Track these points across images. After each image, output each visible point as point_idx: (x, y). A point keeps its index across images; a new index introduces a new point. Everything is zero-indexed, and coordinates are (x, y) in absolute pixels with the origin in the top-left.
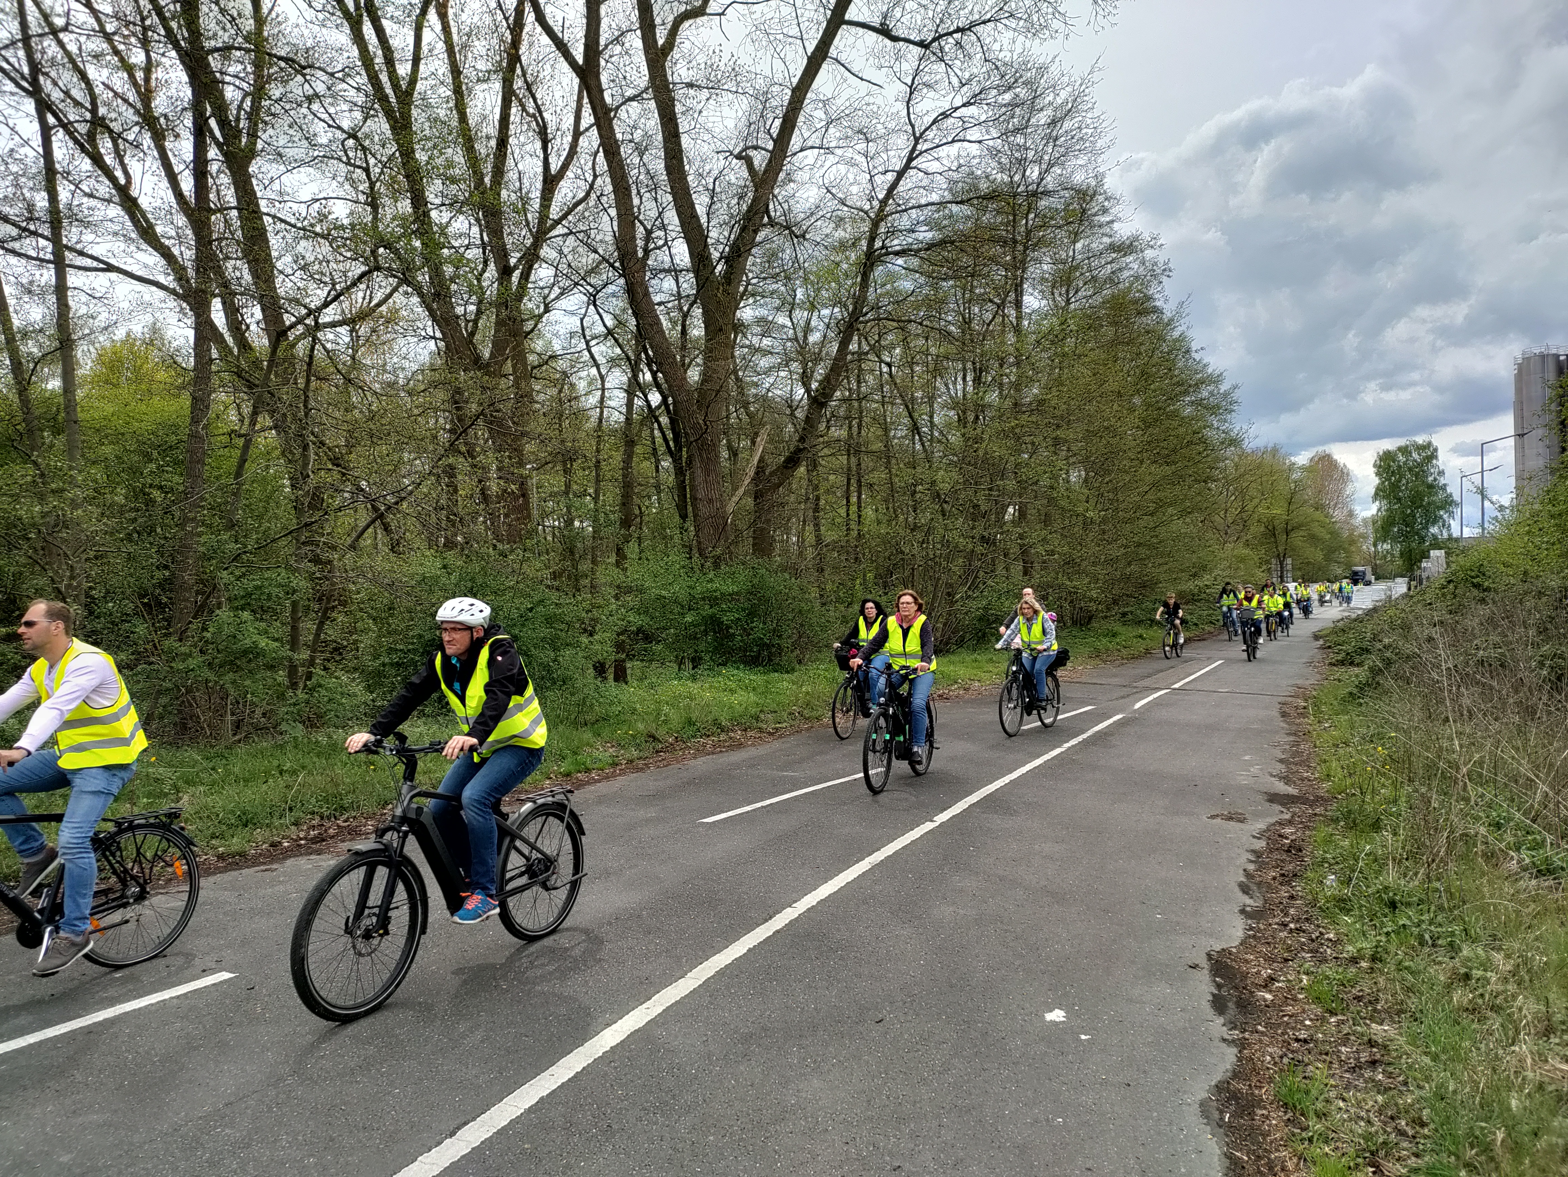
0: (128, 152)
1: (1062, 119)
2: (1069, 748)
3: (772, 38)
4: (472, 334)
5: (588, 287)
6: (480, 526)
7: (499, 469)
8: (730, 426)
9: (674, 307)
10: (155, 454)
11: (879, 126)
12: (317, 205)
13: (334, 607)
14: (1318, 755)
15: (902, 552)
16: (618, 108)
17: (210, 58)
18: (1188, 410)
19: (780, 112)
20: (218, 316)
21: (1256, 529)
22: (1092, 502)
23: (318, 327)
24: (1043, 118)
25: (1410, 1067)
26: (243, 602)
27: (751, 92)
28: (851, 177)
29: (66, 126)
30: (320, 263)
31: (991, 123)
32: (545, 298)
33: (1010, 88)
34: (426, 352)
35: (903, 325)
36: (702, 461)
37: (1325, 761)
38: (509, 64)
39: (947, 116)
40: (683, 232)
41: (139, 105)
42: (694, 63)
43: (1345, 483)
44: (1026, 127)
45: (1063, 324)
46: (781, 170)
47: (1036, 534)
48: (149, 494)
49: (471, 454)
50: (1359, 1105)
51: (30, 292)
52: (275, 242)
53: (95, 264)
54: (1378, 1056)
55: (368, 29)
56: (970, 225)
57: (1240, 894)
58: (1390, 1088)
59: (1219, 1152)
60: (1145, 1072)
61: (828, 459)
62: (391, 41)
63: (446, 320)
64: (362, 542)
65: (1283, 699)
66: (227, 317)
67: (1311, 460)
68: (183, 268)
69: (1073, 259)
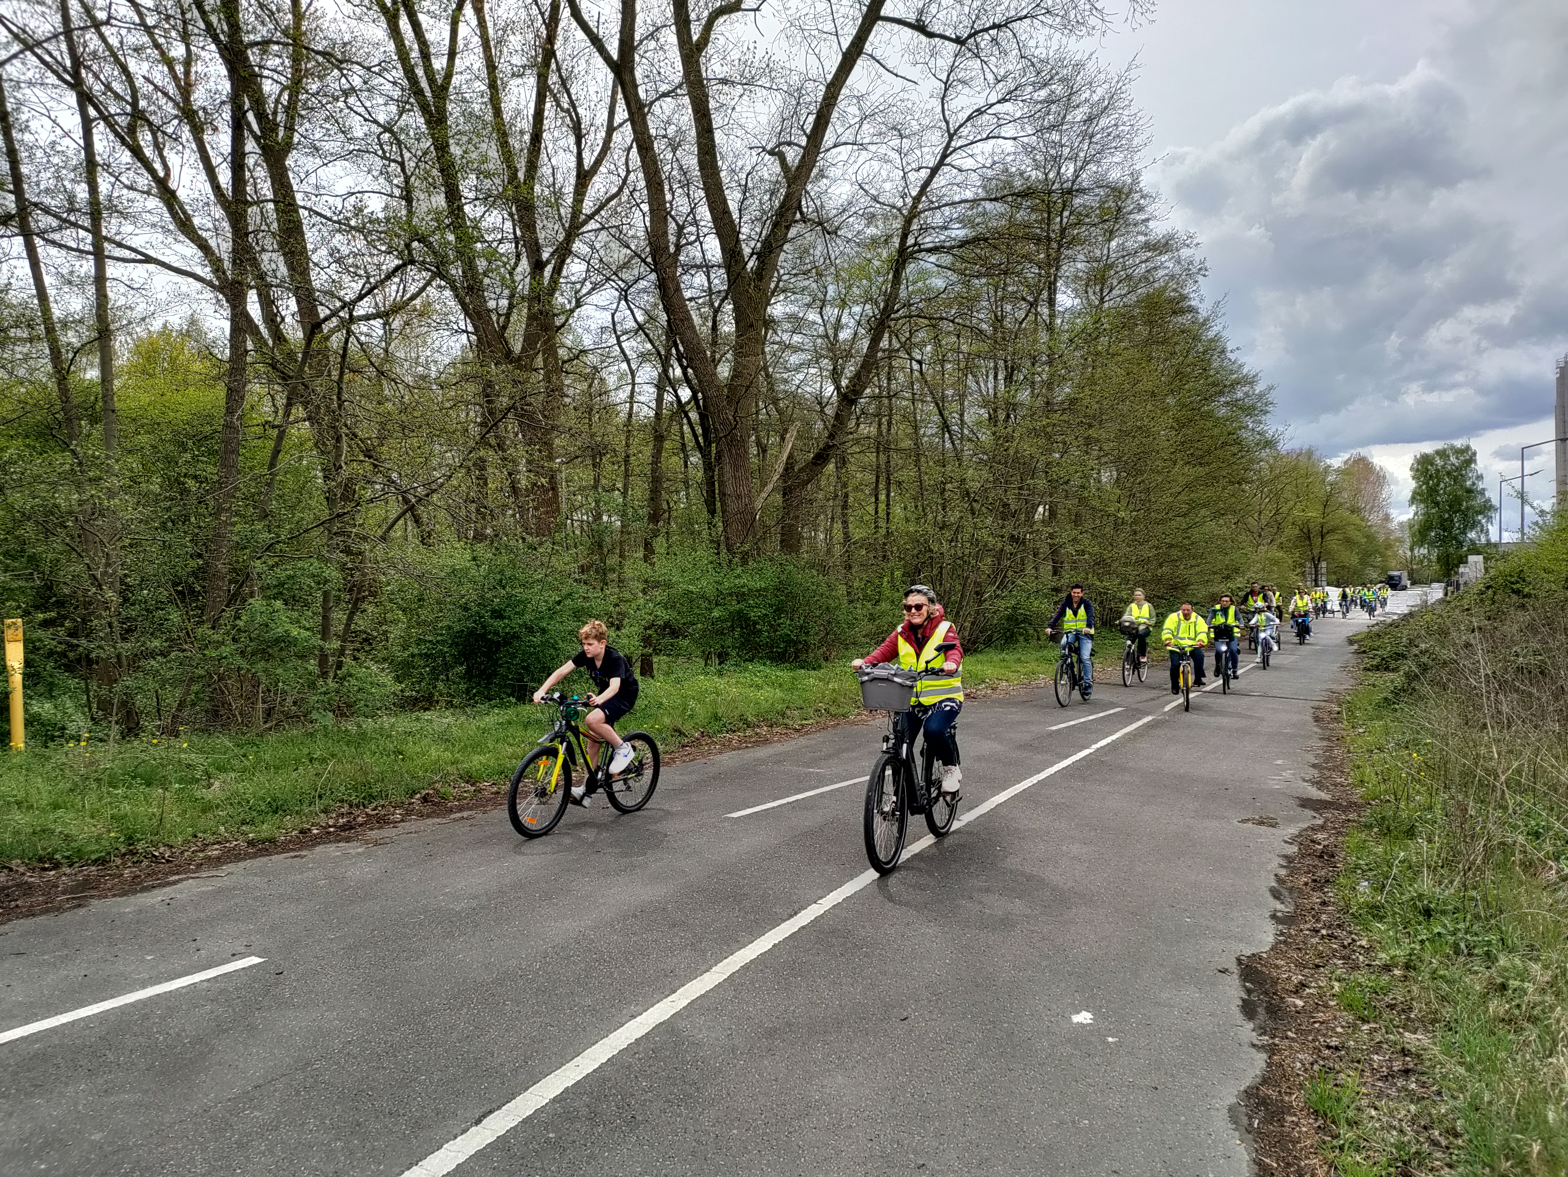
0: (167, 144)
1: (1098, 116)
2: (1098, 749)
3: (806, 34)
4: (504, 328)
5: (620, 283)
6: (509, 519)
7: (529, 462)
8: (758, 422)
9: (704, 303)
10: (190, 443)
11: (914, 123)
12: (354, 197)
13: (364, 597)
14: (1352, 761)
15: (931, 551)
16: (652, 103)
17: (249, 52)
18: (1223, 412)
19: (813, 108)
20: (254, 308)
21: (1291, 532)
22: (1124, 503)
23: (352, 319)
24: (1078, 115)
25: (1444, 1077)
26: (275, 591)
27: (785, 88)
28: (884, 173)
29: (107, 119)
30: (354, 257)
31: (1026, 120)
32: (577, 293)
33: (1045, 85)
34: (458, 346)
35: (934, 322)
36: (731, 457)
37: (1359, 767)
38: (544, 59)
39: (982, 113)
40: (716, 227)
41: (178, 98)
42: (728, 58)
43: (1381, 486)
44: (1062, 124)
45: (1096, 322)
46: (814, 166)
47: (1066, 533)
48: (184, 484)
49: (501, 447)
50: (1391, 1114)
51: (70, 283)
52: (311, 236)
53: (133, 255)
54: (1411, 1065)
55: (404, 24)
56: (1003, 223)
57: (1271, 899)
58: (1423, 1098)
59: (1247, 1158)
60: (1172, 1075)
61: (857, 456)
62: (428, 36)
63: (478, 314)
64: (392, 534)
65: (1317, 703)
66: (262, 309)
67: (1346, 463)
68: (220, 260)
69: (1108, 257)
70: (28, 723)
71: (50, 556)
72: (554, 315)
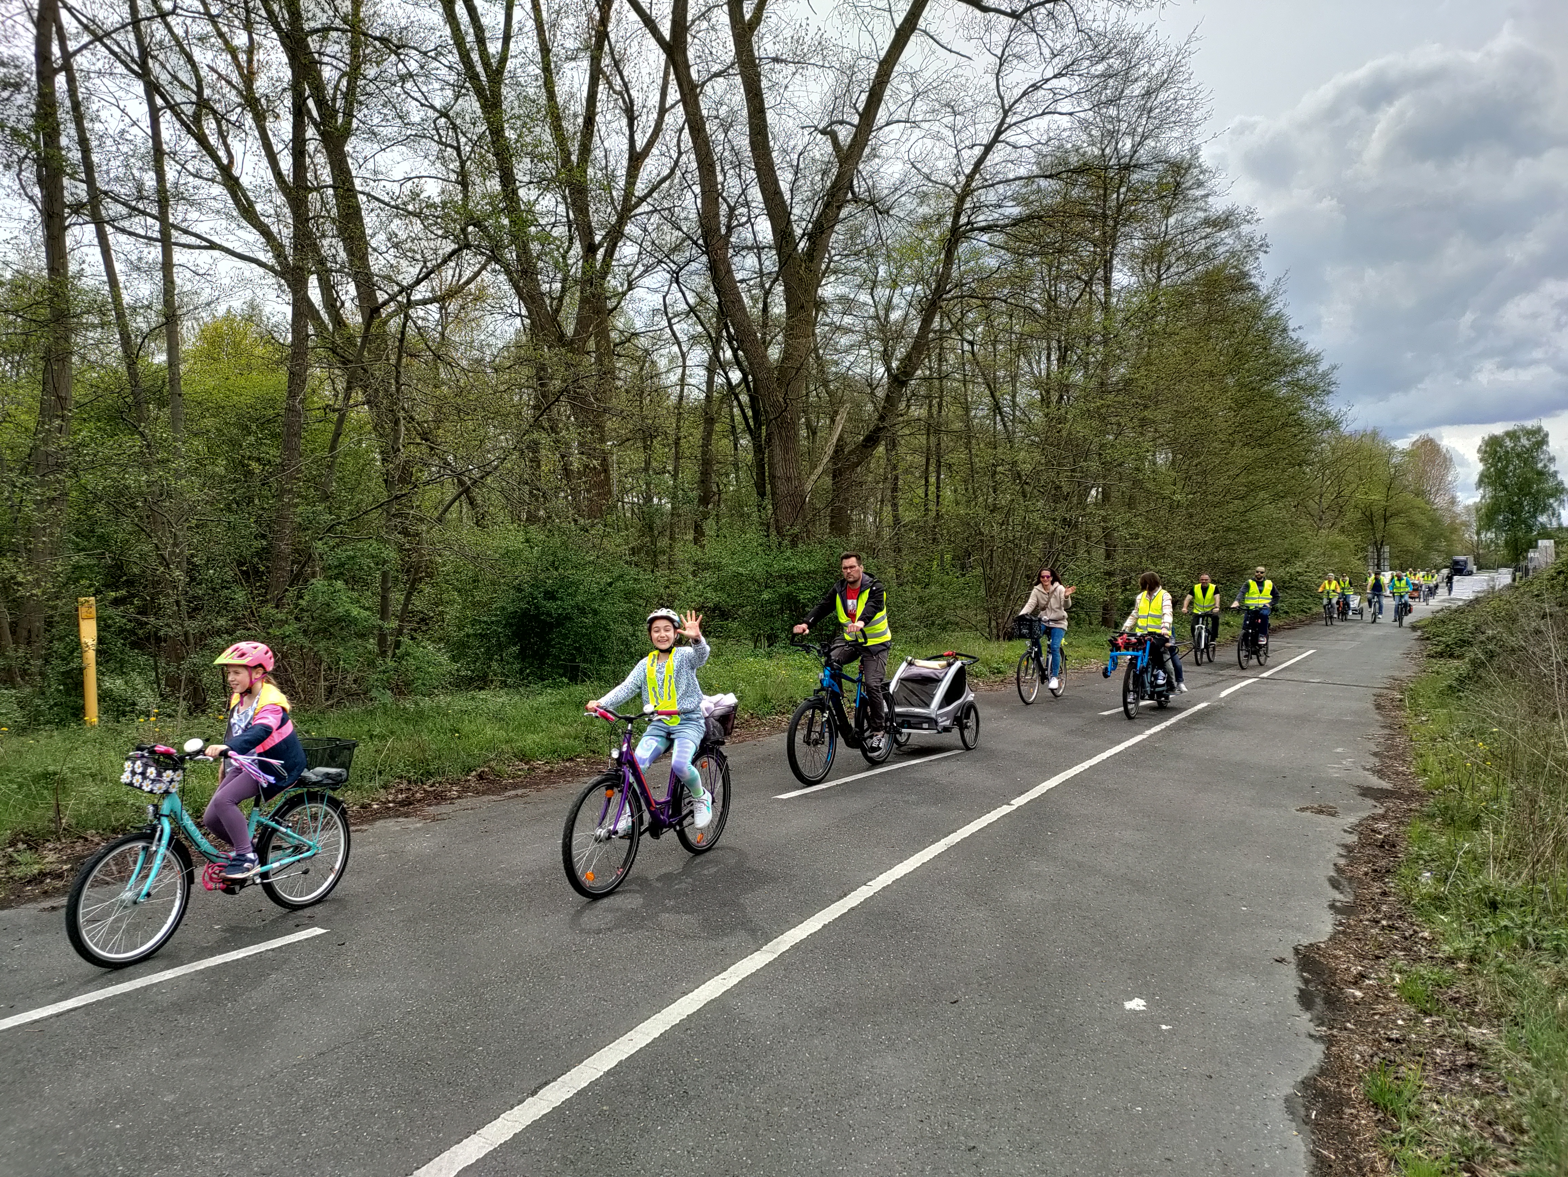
0: (231, 133)
1: (1157, 90)
2: (1151, 735)
3: (860, 11)
4: (557, 311)
5: (672, 265)
6: (561, 501)
7: (581, 444)
8: (809, 405)
9: (755, 285)
10: (254, 427)
11: (967, 99)
12: (410, 182)
13: (421, 578)
14: (1414, 749)
15: (981, 534)
16: (704, 83)
17: (309, 39)
18: (1284, 392)
19: (866, 86)
20: (315, 294)
21: (1352, 515)
22: (1180, 484)
23: (410, 304)
24: (1137, 89)
25: (1510, 1072)
26: (336, 571)
27: (837, 66)
28: (937, 151)
29: (173, 108)
30: (412, 241)
31: (1083, 95)
32: (629, 275)
33: (1103, 59)
34: (512, 330)
35: (986, 302)
36: (781, 438)
37: (1421, 756)
38: (597, 42)
39: (1037, 88)
40: (767, 209)
41: (241, 86)
42: (781, 37)
43: (1447, 468)
44: (1119, 99)
45: (1154, 301)
46: (866, 145)
47: (1120, 516)
48: (248, 466)
49: (554, 429)
50: (1454, 1109)
51: (139, 269)
52: (369, 221)
53: (198, 242)
54: (1475, 1060)
55: (460, 8)
56: (1059, 200)
57: (1330, 888)
58: (1488, 1093)
59: (1304, 1149)
60: (1227, 1064)
61: (908, 438)
62: (483, 20)
63: (532, 297)
64: (448, 516)
65: (1379, 691)
66: (323, 295)
67: (1414, 444)
68: (282, 246)
69: (1166, 234)
70: (101, 698)
71: (120, 536)
72: (607, 298)
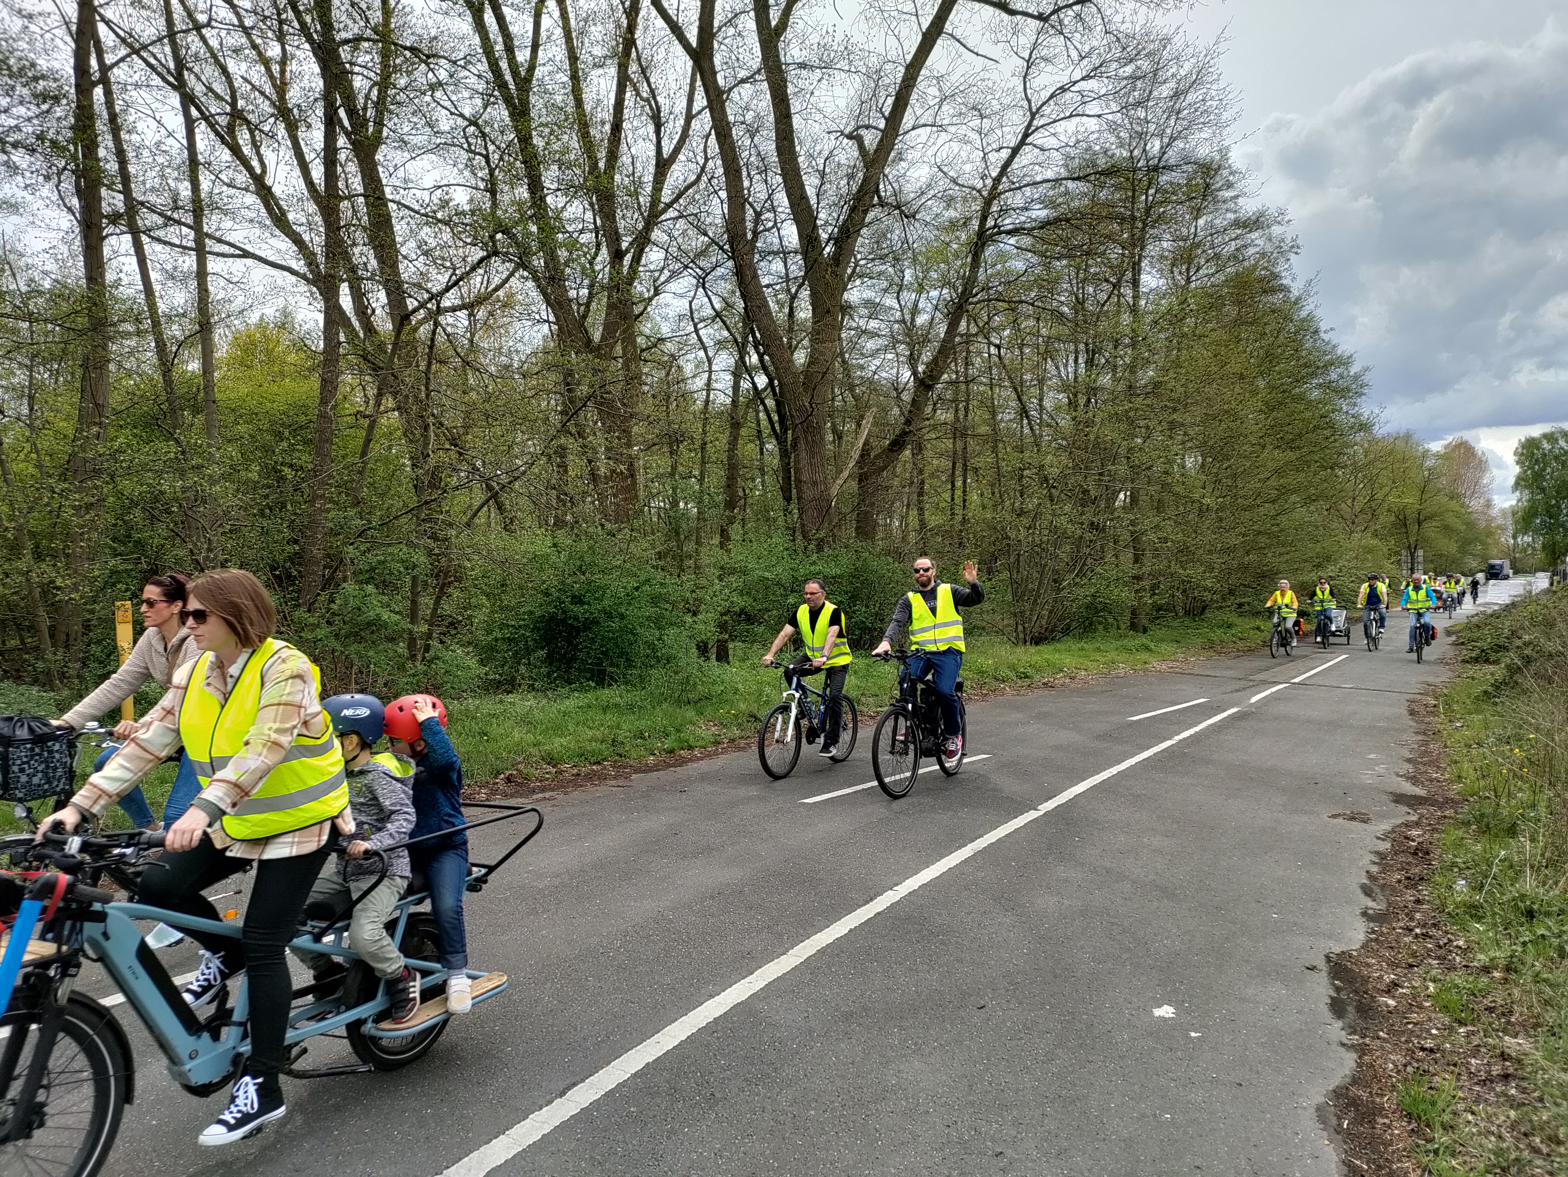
0: (264, 143)
1: (1185, 91)
2: (1181, 741)
3: (886, 15)
4: (585, 317)
5: (698, 270)
6: (588, 506)
7: (608, 449)
8: (835, 409)
9: (781, 289)
10: (287, 433)
11: (994, 102)
12: (440, 190)
13: (449, 583)
14: (1448, 756)
15: (1008, 538)
16: (731, 89)
17: (341, 49)
18: (1315, 394)
19: (893, 91)
20: (346, 301)
21: (1386, 519)
22: (1209, 488)
23: (440, 311)
24: (1165, 91)
25: (1547, 1083)
26: (367, 576)
27: (864, 71)
28: (964, 154)
29: (208, 119)
30: (441, 249)
31: (1111, 97)
32: (655, 281)
33: (1131, 61)
34: (540, 336)
35: (1013, 306)
36: (807, 442)
37: (1456, 762)
38: (624, 49)
39: (1065, 91)
40: (793, 213)
41: (274, 97)
42: (807, 42)
43: (1483, 471)
44: (1148, 100)
45: (1183, 303)
46: (892, 149)
47: (1148, 521)
48: (280, 471)
49: (581, 434)
50: (1489, 1119)
51: (173, 278)
52: (400, 228)
53: (232, 251)
54: (1511, 1071)
55: (489, 17)
56: (1086, 202)
57: (1362, 896)
58: (1524, 1104)
59: (1336, 1159)
60: (1257, 1072)
61: (934, 442)
62: (511, 28)
63: (559, 303)
64: (476, 521)
65: (1412, 697)
66: (354, 302)
67: (1446, 447)
68: (314, 254)
69: (1195, 235)
71: (156, 541)
72: (633, 303)
